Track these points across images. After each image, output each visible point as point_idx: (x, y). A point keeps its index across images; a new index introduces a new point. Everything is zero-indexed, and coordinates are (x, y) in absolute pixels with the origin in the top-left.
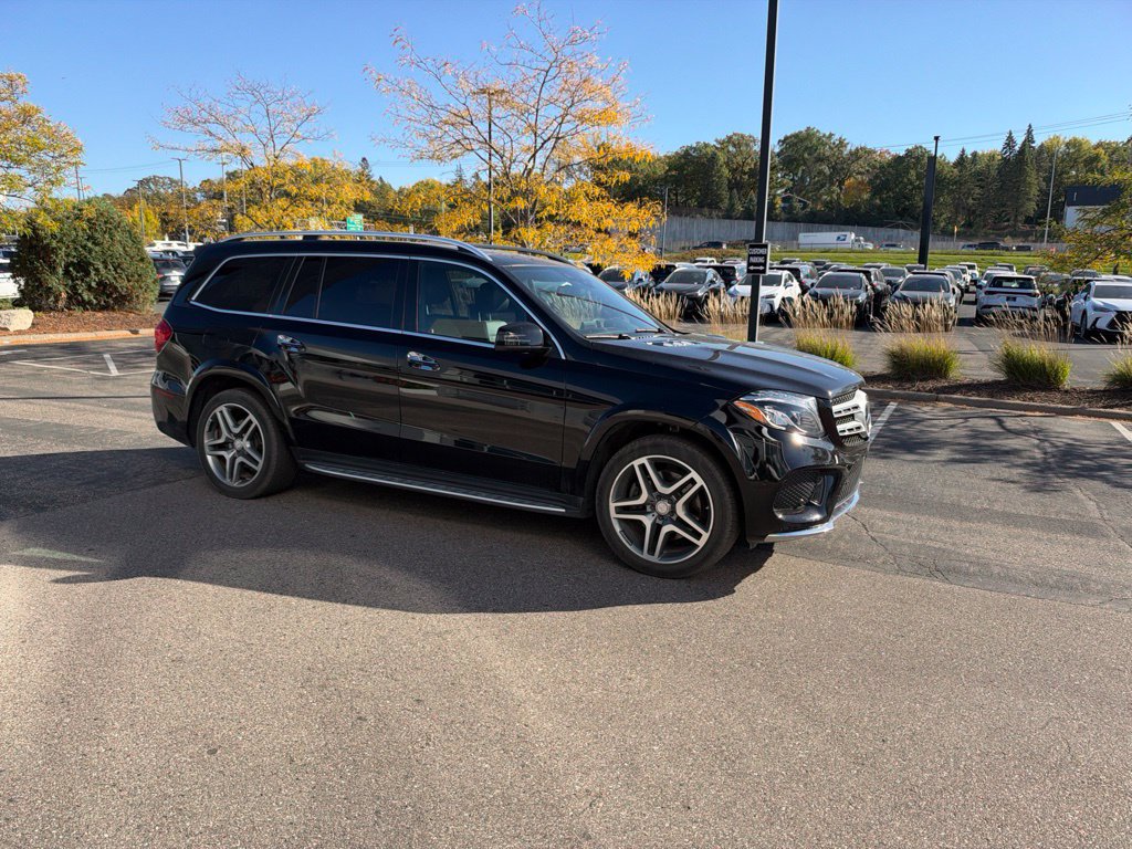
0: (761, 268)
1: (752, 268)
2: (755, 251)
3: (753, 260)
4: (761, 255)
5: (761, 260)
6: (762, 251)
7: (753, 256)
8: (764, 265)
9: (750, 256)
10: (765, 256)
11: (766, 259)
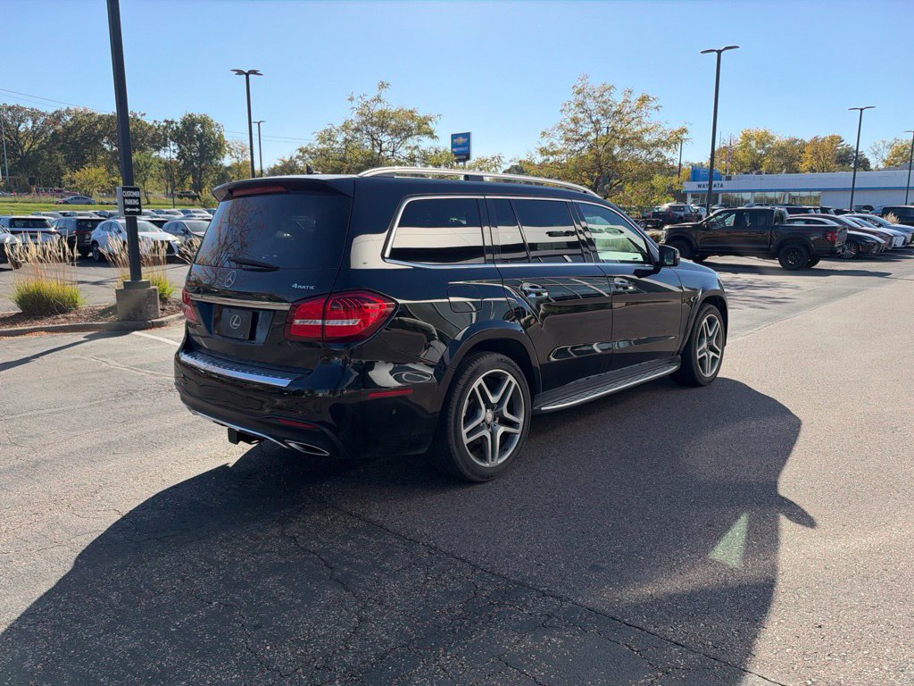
0: (137, 210)
1: (128, 210)
2: (129, 194)
3: (129, 202)
4: (134, 198)
5: (136, 202)
6: (135, 194)
7: (128, 198)
8: (139, 207)
9: (124, 198)
10: (139, 198)
11: (139, 201)
